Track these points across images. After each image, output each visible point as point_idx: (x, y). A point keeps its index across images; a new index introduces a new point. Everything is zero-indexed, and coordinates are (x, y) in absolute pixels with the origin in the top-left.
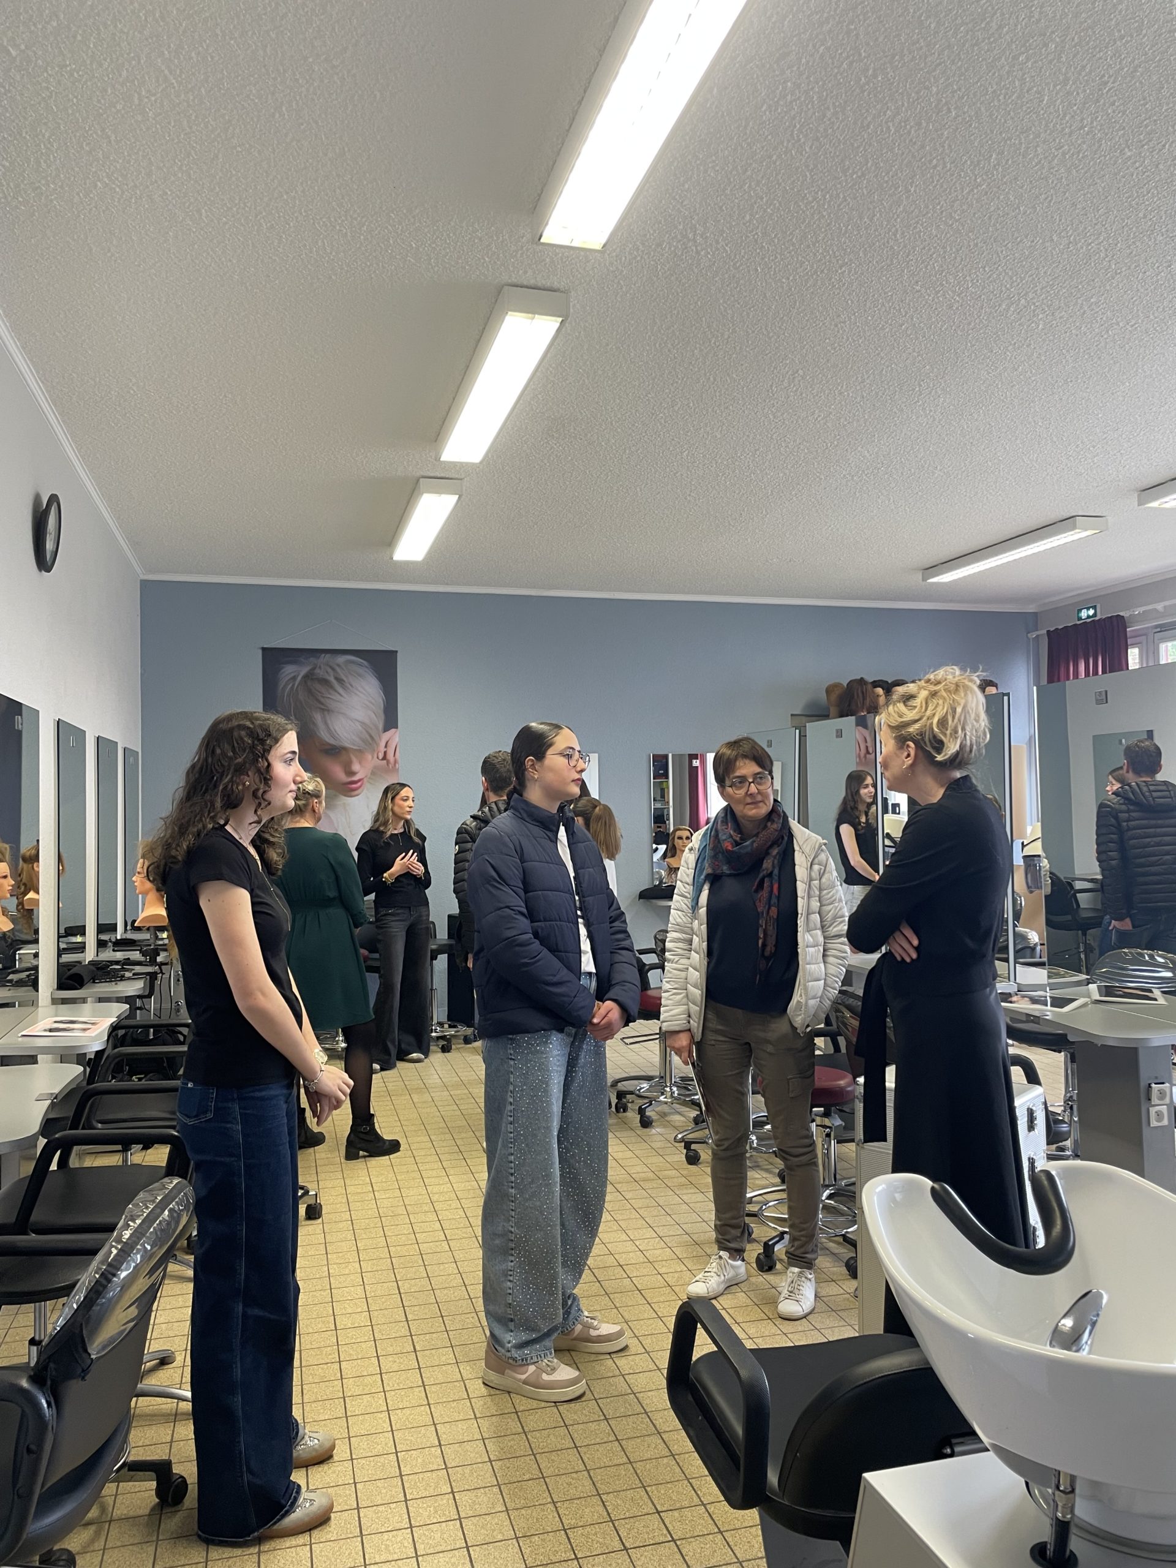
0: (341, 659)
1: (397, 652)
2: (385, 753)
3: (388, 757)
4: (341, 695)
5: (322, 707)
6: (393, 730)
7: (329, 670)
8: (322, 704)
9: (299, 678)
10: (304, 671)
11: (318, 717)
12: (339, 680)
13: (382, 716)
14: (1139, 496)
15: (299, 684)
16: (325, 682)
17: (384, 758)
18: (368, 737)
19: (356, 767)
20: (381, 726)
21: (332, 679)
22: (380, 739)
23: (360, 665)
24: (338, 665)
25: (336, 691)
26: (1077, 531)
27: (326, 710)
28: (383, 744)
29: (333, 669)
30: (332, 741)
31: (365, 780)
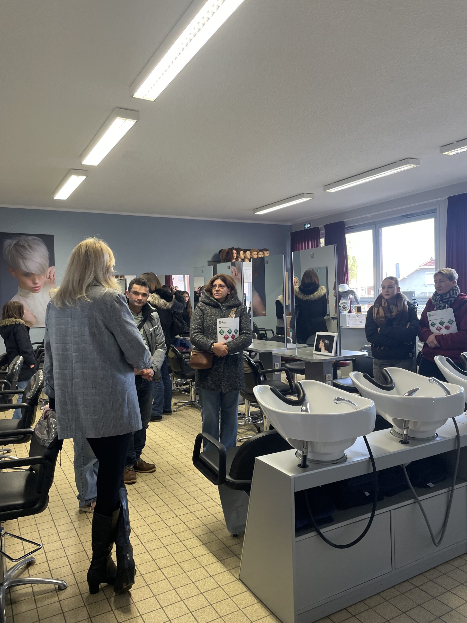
0: (30, 238)
1: (54, 235)
2: (50, 276)
3: (51, 277)
4: (31, 252)
5: (23, 257)
6: (52, 267)
7: (25, 242)
8: (22, 255)
9: (12, 245)
10: (14, 242)
11: (21, 261)
12: (29, 246)
13: (48, 261)
14: (324, 187)
15: (12, 248)
16: (23, 247)
17: (49, 278)
18: (42, 269)
19: (37, 281)
20: (48, 265)
21: (27, 246)
22: (47, 270)
23: (39, 240)
24: (29, 240)
25: (28, 251)
26: (304, 198)
27: (24, 258)
28: (49, 272)
29: (27, 242)
30: (27, 271)
31: (41, 286)
